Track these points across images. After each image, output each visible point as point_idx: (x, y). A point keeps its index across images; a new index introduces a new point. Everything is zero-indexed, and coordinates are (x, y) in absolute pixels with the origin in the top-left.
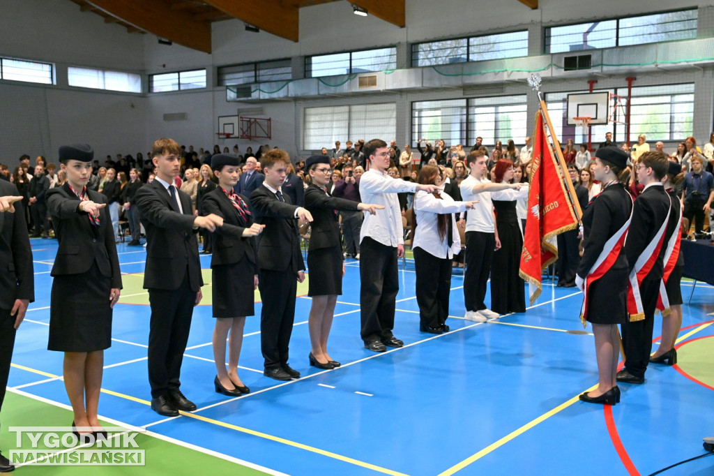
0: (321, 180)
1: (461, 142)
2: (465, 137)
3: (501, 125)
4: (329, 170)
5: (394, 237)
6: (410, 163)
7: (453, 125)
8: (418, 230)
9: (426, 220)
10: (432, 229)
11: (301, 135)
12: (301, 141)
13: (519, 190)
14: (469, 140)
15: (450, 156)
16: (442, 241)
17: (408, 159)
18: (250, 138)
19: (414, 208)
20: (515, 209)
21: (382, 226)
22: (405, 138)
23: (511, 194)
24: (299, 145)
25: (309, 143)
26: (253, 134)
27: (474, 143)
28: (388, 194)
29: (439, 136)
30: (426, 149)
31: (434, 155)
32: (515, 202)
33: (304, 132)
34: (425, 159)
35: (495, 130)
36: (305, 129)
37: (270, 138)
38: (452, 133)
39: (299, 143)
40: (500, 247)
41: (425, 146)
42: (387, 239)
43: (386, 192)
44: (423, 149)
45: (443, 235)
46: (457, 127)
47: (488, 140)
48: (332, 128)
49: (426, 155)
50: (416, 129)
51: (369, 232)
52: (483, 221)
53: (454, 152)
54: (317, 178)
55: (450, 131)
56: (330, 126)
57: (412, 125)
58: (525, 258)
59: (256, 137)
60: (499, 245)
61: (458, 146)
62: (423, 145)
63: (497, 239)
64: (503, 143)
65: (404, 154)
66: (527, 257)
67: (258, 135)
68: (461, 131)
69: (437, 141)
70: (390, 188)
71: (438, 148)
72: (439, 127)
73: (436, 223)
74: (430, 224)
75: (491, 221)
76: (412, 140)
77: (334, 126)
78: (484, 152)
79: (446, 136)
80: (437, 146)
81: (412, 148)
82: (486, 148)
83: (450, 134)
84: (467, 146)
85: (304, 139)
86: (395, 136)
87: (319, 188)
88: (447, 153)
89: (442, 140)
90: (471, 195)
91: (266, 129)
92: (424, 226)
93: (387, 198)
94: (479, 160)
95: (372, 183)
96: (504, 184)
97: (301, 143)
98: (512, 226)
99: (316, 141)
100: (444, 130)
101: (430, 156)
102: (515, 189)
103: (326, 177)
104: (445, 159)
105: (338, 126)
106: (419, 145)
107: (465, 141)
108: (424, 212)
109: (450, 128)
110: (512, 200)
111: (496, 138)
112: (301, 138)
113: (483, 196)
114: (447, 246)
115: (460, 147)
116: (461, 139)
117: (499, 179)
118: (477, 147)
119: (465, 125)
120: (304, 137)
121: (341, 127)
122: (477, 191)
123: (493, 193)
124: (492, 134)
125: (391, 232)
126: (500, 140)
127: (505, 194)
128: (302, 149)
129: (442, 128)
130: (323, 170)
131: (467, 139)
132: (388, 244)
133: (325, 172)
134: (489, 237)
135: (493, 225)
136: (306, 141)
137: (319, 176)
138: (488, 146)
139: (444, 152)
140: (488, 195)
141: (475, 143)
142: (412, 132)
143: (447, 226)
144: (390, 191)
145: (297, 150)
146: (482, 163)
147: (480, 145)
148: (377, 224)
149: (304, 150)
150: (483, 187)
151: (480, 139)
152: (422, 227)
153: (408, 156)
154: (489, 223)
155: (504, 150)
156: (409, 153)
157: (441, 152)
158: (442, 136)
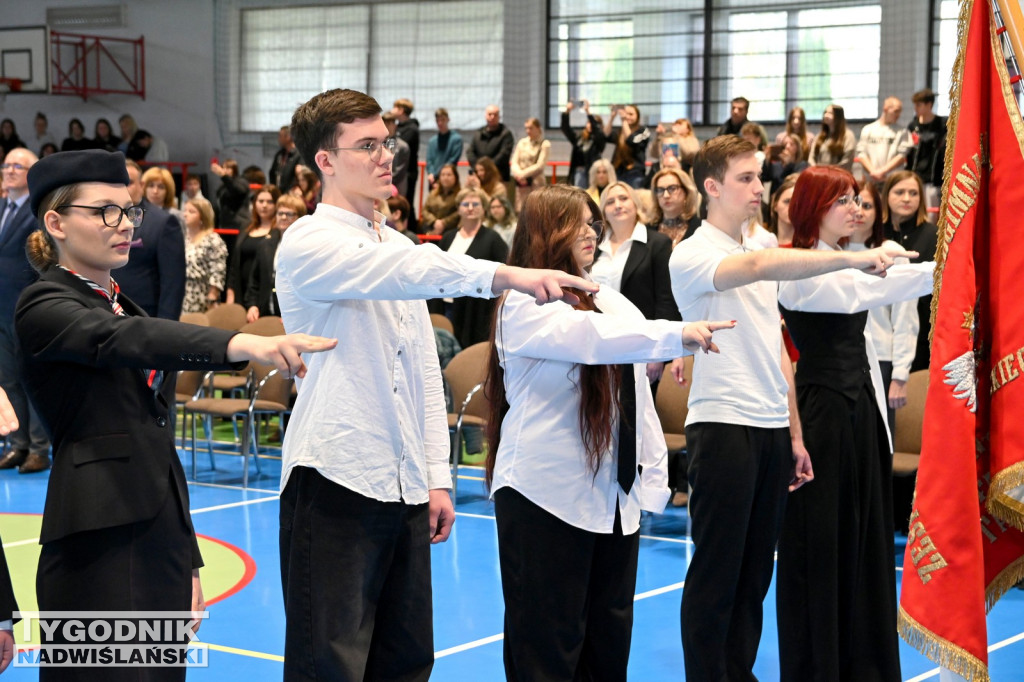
0: (95, 251)
1: (690, 113)
2: (701, 98)
3: (803, 63)
4: (125, 211)
5: (412, 467)
6: (539, 172)
7: (667, 63)
8: (510, 426)
9: (541, 391)
10: (562, 424)
11: (233, 91)
12: (233, 105)
13: (882, 274)
14: (712, 108)
15: (655, 154)
16: (595, 469)
17: (534, 160)
18: (83, 93)
19: (499, 345)
20: (863, 339)
21: (362, 426)
22: (528, 100)
23: (850, 291)
24: (227, 117)
25: (255, 110)
26: (92, 84)
27: (724, 114)
28: (385, 304)
29: (626, 95)
30: (585, 133)
31: (610, 149)
32: (861, 318)
33: (240, 78)
34: (581, 161)
35: (788, 76)
36: (242, 70)
37: (142, 94)
38: (665, 85)
39: (227, 109)
40: (810, 477)
41: (584, 122)
42: (382, 475)
43: (377, 295)
44: (578, 133)
45: (597, 448)
46: (680, 69)
47: (766, 108)
48: (320, 68)
49: (586, 148)
50: (562, 73)
51: (313, 450)
52: (750, 387)
53: (669, 141)
54: (77, 242)
55: (659, 81)
56: (316, 62)
57: (549, 62)
58: (920, 564)
59: (99, 90)
60: (805, 471)
61: (678, 122)
62: (578, 120)
63: (799, 448)
64: (809, 117)
65: (523, 147)
66: (926, 560)
67: (103, 86)
68: (690, 79)
69: (617, 108)
70: (390, 281)
71: (619, 129)
72: (628, 70)
73: (575, 400)
74: (555, 405)
75: (776, 387)
76: (548, 106)
77: (326, 64)
78: (756, 142)
79: (646, 93)
80: (617, 122)
81: (548, 127)
82: (762, 129)
83: (659, 89)
84: (707, 123)
85: (239, 101)
86: (499, 94)
87: (82, 287)
88: (645, 142)
89: (634, 105)
90: (708, 294)
91: (129, 70)
92: (535, 411)
93: (382, 316)
94: (738, 166)
95: (323, 261)
96: (823, 252)
97: (233, 112)
98: (851, 402)
99: (273, 106)
100: (639, 77)
101: (596, 153)
102: (870, 268)
103: (116, 239)
104: (641, 161)
105: (339, 62)
106: (565, 117)
107: (699, 109)
108: (533, 360)
109: (659, 71)
110: (852, 308)
111: (789, 100)
112: (233, 98)
113: (751, 297)
114: (616, 487)
115: (684, 126)
116: (690, 103)
117: (805, 232)
118: (734, 126)
119: (700, 63)
120: (240, 93)
121: (346, 68)
122: (731, 281)
123: (785, 285)
124: (779, 90)
125: (398, 448)
126: (801, 105)
127: (828, 290)
128: (233, 127)
129: (635, 71)
130: (100, 211)
131: (708, 103)
132: (388, 495)
133: (112, 218)
134: (772, 441)
135: (785, 400)
136: (245, 105)
137: (88, 236)
138: (767, 124)
139: (637, 139)
140: (768, 293)
141: (728, 116)
142: (548, 84)
143: (615, 412)
144: (395, 291)
145: (221, 131)
146: (747, 178)
147: (745, 120)
148: (344, 420)
149: (241, 132)
150: (752, 263)
151: (741, 105)
152: (524, 417)
153: (534, 152)
154: (769, 391)
155: (812, 137)
156: (536, 142)
157: (629, 141)
158: (635, 97)
